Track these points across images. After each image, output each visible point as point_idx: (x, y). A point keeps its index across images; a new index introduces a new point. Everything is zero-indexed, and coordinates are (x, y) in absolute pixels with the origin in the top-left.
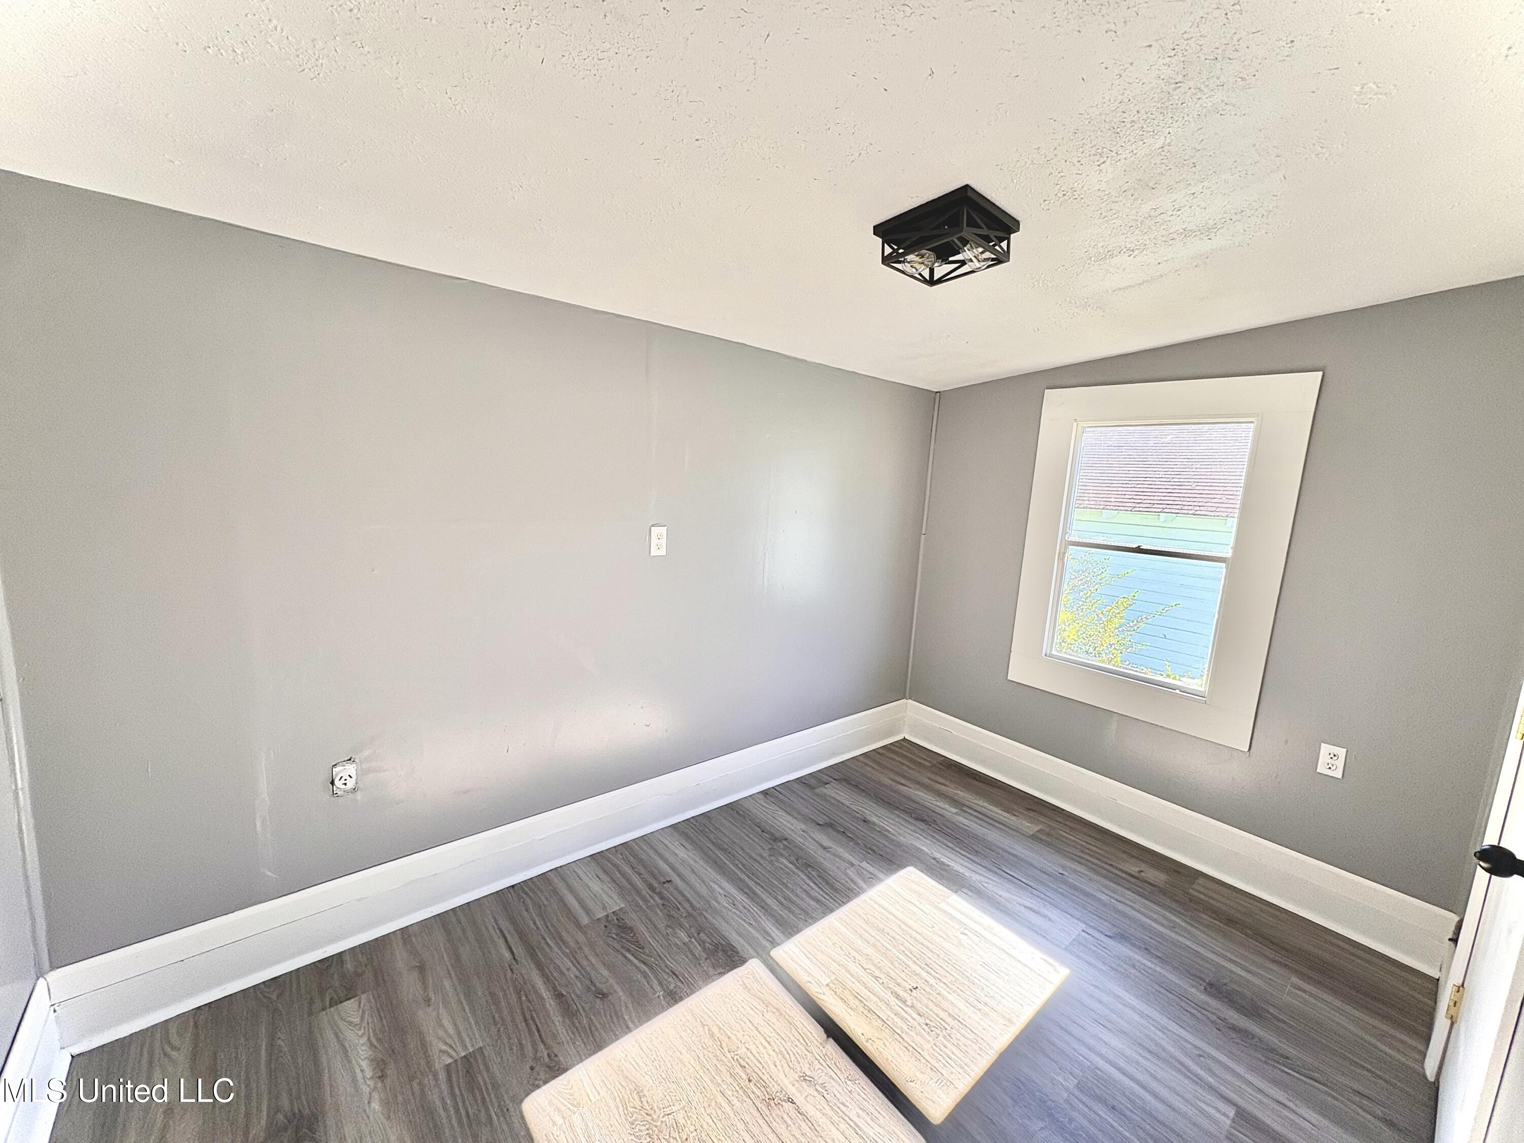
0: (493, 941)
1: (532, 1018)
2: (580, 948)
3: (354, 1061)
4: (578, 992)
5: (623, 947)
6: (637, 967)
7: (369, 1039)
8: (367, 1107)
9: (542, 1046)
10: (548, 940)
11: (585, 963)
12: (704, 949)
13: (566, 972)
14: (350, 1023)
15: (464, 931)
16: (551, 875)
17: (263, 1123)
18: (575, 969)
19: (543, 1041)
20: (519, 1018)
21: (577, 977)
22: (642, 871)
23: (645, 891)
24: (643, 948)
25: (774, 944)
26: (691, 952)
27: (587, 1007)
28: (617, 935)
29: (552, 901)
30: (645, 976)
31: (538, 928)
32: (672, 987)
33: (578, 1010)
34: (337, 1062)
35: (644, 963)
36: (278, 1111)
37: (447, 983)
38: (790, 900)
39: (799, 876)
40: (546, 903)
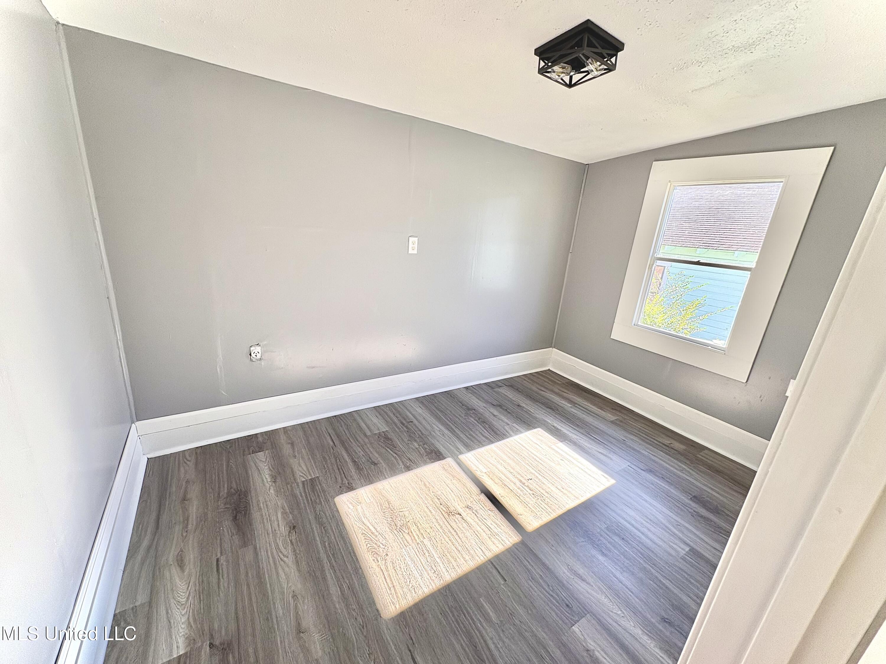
0: (325, 437)
1: (341, 468)
2: (366, 444)
3: (262, 474)
4: (363, 461)
5: (386, 446)
6: (392, 455)
7: (269, 467)
8: (268, 491)
9: (345, 479)
10: (351, 439)
11: (367, 450)
12: (426, 452)
13: (358, 453)
14: (261, 460)
15: (311, 432)
16: (355, 414)
17: (226, 491)
18: (362, 452)
19: (346, 477)
20: (335, 468)
21: (363, 455)
22: (399, 416)
23: (399, 424)
24: (396, 447)
25: (461, 453)
26: (420, 452)
27: (367, 467)
28: (384, 441)
29: (353, 424)
30: (395, 458)
31: (346, 434)
32: (408, 465)
33: (363, 468)
34: (256, 475)
35: (396, 454)
36: (231, 488)
37: (303, 450)
38: (472, 436)
39: (479, 426)
40: (351, 424)
